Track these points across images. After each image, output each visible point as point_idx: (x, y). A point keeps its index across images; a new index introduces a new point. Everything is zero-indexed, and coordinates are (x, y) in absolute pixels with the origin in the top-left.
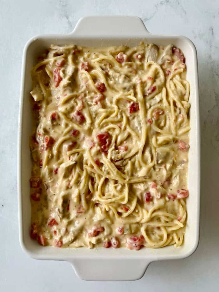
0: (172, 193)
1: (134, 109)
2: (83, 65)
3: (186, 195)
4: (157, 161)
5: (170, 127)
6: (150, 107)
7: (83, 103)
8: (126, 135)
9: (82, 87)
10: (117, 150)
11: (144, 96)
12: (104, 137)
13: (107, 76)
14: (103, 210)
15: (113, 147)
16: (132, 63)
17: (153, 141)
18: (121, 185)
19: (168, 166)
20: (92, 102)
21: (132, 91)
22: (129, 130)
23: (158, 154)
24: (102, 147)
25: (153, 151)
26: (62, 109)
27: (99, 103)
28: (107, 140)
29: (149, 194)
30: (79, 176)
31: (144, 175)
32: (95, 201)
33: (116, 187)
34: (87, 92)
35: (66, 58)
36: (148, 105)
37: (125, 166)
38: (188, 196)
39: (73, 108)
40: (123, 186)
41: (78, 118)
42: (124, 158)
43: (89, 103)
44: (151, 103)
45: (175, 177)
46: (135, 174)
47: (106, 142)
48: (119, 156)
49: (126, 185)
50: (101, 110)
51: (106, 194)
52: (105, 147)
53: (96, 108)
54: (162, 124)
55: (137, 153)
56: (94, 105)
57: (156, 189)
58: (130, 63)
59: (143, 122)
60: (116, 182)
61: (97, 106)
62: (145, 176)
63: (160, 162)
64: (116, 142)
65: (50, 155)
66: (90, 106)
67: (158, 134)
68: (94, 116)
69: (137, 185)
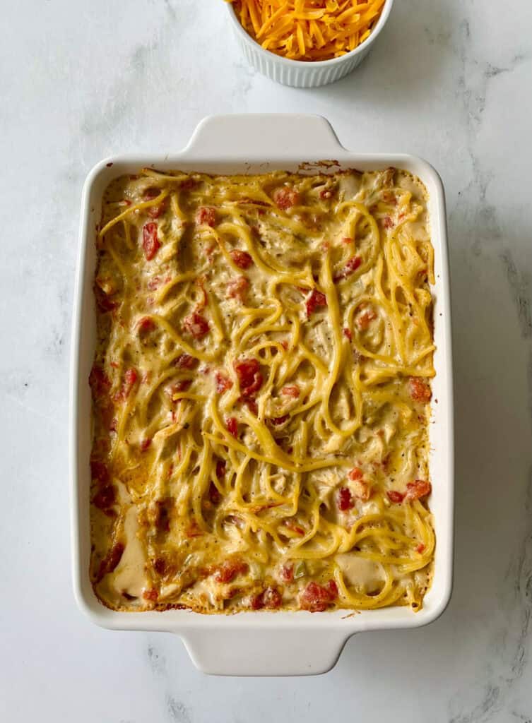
0: (396, 489)
1: (316, 305)
2: (204, 213)
3: (424, 491)
4: (364, 418)
5: (392, 347)
6: (351, 300)
7: (206, 296)
8: (296, 362)
9: (204, 261)
10: (276, 399)
11: (336, 279)
12: (250, 370)
13: (255, 236)
14: (246, 531)
15: (269, 393)
16: (309, 208)
17: (355, 376)
18: (285, 476)
19: (389, 431)
20: (224, 293)
21: (307, 269)
22: (302, 352)
23: (365, 405)
24: (245, 391)
25: (356, 398)
26: (162, 312)
27: (238, 296)
28: (255, 376)
29: (346, 494)
30: (194, 457)
31: (334, 449)
32: (228, 511)
33: (273, 483)
34: (213, 271)
35: (167, 200)
36: (345, 297)
37: (293, 433)
38: (429, 493)
39: (184, 308)
40: (289, 479)
41: (197, 328)
42: (292, 414)
43: (218, 294)
44: (352, 292)
45: (403, 455)
46: (315, 449)
47: (254, 381)
48: (282, 411)
49: (295, 476)
50: (244, 310)
51: (253, 497)
52: (250, 392)
53: (230, 305)
54: (376, 341)
55: (318, 404)
56: (227, 299)
57: (362, 482)
58: (303, 208)
59: (333, 335)
60: (273, 470)
61: (232, 301)
62: (336, 451)
63: (369, 420)
64: (275, 381)
65: (134, 410)
66: (219, 301)
67: (363, 360)
68: (227, 322)
69: (319, 476)
